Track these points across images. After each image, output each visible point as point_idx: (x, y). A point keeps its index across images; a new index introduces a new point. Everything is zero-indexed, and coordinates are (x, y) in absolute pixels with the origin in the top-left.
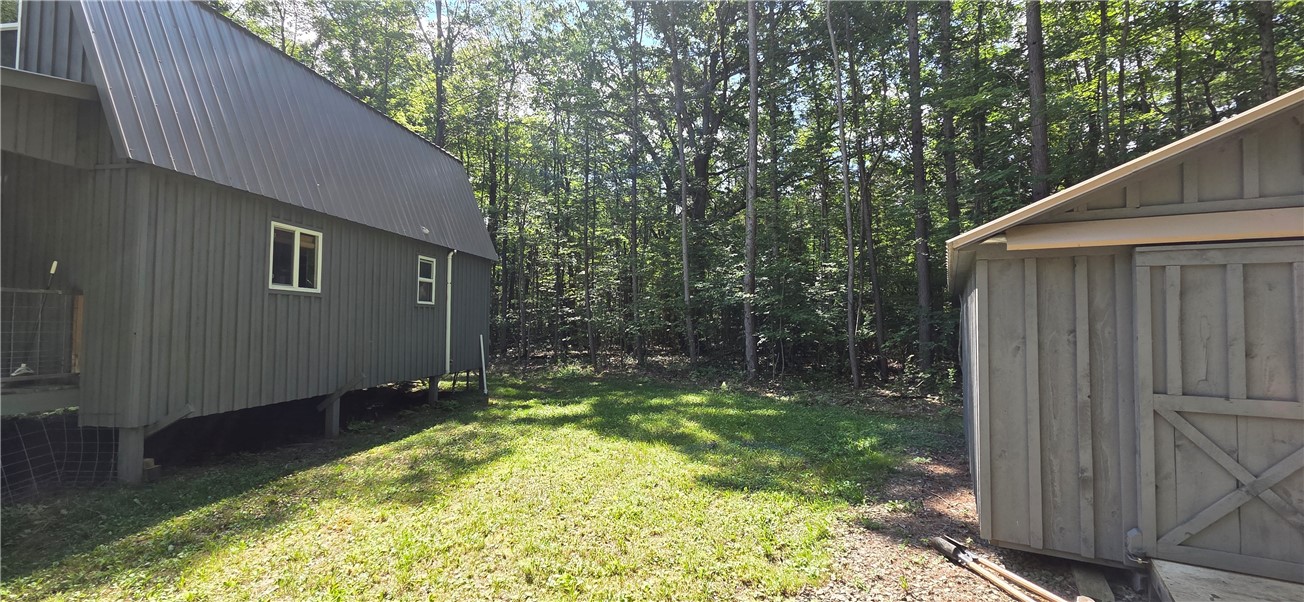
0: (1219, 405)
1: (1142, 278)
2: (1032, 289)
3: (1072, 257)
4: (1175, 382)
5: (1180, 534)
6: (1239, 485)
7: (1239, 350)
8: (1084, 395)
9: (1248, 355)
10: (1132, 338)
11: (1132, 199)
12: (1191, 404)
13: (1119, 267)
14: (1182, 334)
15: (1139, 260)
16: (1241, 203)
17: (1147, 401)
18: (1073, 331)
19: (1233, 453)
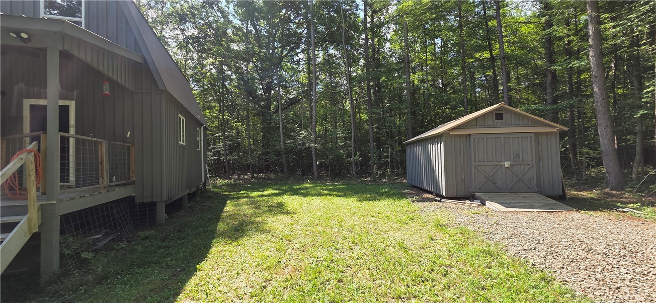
0: (483, 163)
1: (472, 139)
2: (453, 142)
3: (460, 136)
4: (477, 161)
5: (478, 188)
6: (486, 177)
7: (486, 154)
8: (462, 164)
9: (487, 154)
10: (470, 152)
11: (469, 125)
12: (479, 163)
13: (468, 138)
14: (478, 150)
15: (472, 137)
16: (485, 127)
17: (473, 163)
18: (460, 151)
19: (485, 172)
